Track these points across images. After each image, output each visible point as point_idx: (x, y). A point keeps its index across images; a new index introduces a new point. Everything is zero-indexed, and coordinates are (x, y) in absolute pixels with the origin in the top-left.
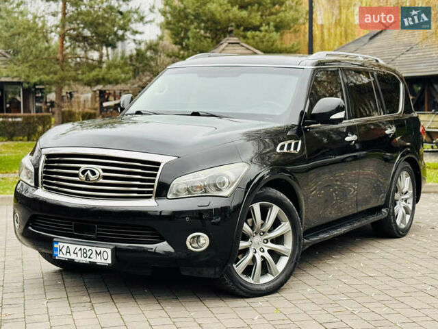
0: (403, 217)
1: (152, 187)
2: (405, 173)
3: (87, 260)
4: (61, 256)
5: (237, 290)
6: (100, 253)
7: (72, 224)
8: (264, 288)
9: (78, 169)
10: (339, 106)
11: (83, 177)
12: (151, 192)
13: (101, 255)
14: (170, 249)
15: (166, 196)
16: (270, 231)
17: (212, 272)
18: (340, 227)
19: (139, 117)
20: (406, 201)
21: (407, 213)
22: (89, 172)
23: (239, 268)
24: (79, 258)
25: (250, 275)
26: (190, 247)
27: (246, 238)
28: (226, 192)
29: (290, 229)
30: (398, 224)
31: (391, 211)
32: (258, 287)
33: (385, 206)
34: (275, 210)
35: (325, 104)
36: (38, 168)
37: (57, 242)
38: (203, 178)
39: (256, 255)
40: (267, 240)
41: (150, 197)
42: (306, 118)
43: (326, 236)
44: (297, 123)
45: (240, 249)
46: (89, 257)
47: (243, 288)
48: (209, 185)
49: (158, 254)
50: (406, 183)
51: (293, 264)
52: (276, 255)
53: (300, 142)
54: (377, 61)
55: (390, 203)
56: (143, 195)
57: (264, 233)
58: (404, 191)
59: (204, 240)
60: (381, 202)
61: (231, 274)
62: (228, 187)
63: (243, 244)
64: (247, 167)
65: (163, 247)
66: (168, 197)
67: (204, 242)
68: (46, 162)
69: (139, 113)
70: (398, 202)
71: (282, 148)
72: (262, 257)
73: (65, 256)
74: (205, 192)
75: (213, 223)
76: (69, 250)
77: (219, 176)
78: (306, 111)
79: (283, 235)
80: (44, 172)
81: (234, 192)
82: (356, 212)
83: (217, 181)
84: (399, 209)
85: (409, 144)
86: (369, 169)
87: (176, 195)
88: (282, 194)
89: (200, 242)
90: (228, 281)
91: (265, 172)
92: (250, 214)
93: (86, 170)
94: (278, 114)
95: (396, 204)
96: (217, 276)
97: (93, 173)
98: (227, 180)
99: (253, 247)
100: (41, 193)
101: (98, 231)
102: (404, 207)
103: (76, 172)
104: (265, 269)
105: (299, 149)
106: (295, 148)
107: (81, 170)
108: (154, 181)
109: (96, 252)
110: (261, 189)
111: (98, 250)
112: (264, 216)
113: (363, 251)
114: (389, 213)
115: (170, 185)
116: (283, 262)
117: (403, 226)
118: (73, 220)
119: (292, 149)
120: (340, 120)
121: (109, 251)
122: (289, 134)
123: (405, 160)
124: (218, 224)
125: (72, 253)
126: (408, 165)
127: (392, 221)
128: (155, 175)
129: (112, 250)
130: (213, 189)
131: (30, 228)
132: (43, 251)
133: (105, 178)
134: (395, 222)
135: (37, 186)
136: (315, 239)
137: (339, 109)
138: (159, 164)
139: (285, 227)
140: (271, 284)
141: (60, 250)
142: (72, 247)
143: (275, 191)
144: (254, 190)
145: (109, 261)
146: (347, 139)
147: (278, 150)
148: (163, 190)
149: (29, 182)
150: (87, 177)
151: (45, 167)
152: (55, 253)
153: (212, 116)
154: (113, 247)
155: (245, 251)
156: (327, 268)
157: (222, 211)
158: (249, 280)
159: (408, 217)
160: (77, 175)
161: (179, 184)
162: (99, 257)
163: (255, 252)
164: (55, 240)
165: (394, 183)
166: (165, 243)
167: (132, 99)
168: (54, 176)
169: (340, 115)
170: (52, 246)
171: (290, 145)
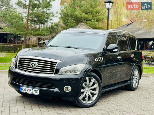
0: (135, 84)
1: (54, 70)
2: (136, 70)
3: (31, 93)
4: (23, 91)
5: (80, 105)
6: (35, 91)
7: (27, 81)
8: (88, 105)
9: (30, 63)
10: (116, 47)
11: (31, 66)
12: (53, 72)
13: (36, 91)
14: (59, 91)
15: (58, 73)
16: (91, 86)
17: (72, 99)
18: (114, 86)
19: (51, 47)
20: (136, 79)
21: (137, 83)
22: (33, 64)
23: (81, 98)
24: (28, 92)
25: (84, 101)
26: (65, 90)
27: (83, 88)
28: (78, 73)
29: (98, 86)
30: (133, 86)
31: (132, 82)
32: (87, 105)
33: (129, 80)
34: (93, 80)
35: (111, 46)
36: (17, 62)
37: (22, 87)
38: (70, 68)
39: (87, 94)
40: (90, 89)
41: (53, 73)
42: (105, 50)
43: (110, 89)
44: (102, 52)
45: (81, 92)
46: (32, 92)
47: (82, 105)
48: (72, 71)
49: (55, 92)
50: (136, 73)
51: (98, 98)
52: (93, 95)
53: (103, 58)
54: (129, 33)
55: (131, 79)
56: (51, 73)
57: (89, 87)
58: (136, 75)
59: (70, 88)
60: (128, 78)
61: (78, 100)
62: (79, 71)
63: (82, 90)
64: (85, 65)
65: (56, 90)
66: (59, 74)
67: (70, 89)
68: (20, 60)
69: (51, 46)
70: (134, 79)
71: (97, 60)
72: (88, 95)
73: (24, 91)
74: (71, 73)
75: (73, 83)
76: (26, 89)
77: (75, 68)
78: (105, 48)
79: (96, 88)
80: (19, 64)
81: (80, 73)
82: (120, 82)
83: (75, 69)
84: (134, 81)
85: (138, 60)
86: (125, 68)
87: (61, 73)
88: (96, 75)
89: (68, 89)
90: (77, 102)
91: (91, 67)
92: (85, 81)
93: (32, 64)
94: (96, 48)
95: (133, 80)
96: (73, 100)
97: (35, 65)
98: (78, 69)
99: (86, 92)
100: (17, 70)
101: (35, 84)
102: (136, 81)
103: (29, 64)
104: (89, 99)
105: (102, 60)
106: (101, 60)
107: (31, 64)
108: (54, 68)
109: (34, 91)
110: (89, 73)
111: (35, 90)
112: (90, 81)
113: (121, 94)
114: (131, 82)
115: (59, 70)
116: (95, 97)
117: (135, 87)
118: (27, 80)
119: (100, 60)
120: (116, 52)
121: (38, 90)
122: (99, 55)
123: (137, 66)
124: (74, 83)
125: (26, 90)
126: (138, 67)
127: (132, 85)
128: (55, 66)
129: (40, 90)
130: (74, 72)
131: (13, 81)
132: (17, 89)
133: (38, 66)
134: (132, 86)
135: (16, 68)
136: (106, 90)
137: (116, 48)
138: (56, 63)
139: (96, 85)
140: (91, 104)
141: (22, 89)
142: (26, 88)
143: (94, 73)
144: (87, 73)
145: (38, 94)
146: (118, 58)
147: (95, 60)
148: (57, 71)
149: (13, 66)
150: (33, 66)
151: (19, 62)
152: (21, 90)
153: (74, 48)
154: (40, 89)
155: (83, 93)
156: (109, 100)
157: (76, 79)
158: (84, 102)
159: (137, 84)
160: (29, 65)
161: (62, 69)
162: (35, 92)
163: (86, 93)
164: (21, 86)
165: (133, 73)
166: (57, 89)
167: (49, 41)
168: (22, 65)
169: (116, 50)
170: (20, 88)
171: (99, 59)
